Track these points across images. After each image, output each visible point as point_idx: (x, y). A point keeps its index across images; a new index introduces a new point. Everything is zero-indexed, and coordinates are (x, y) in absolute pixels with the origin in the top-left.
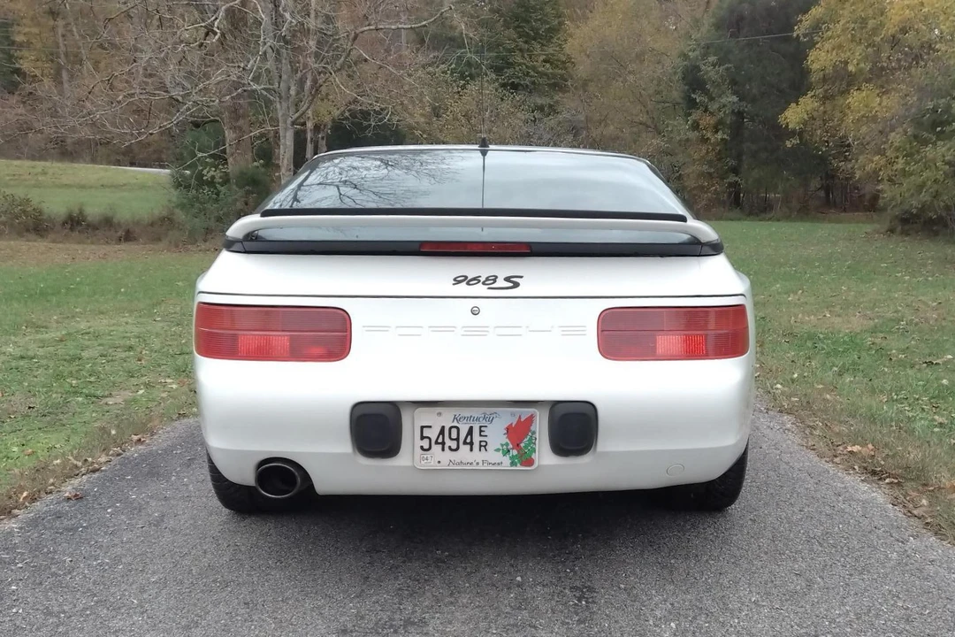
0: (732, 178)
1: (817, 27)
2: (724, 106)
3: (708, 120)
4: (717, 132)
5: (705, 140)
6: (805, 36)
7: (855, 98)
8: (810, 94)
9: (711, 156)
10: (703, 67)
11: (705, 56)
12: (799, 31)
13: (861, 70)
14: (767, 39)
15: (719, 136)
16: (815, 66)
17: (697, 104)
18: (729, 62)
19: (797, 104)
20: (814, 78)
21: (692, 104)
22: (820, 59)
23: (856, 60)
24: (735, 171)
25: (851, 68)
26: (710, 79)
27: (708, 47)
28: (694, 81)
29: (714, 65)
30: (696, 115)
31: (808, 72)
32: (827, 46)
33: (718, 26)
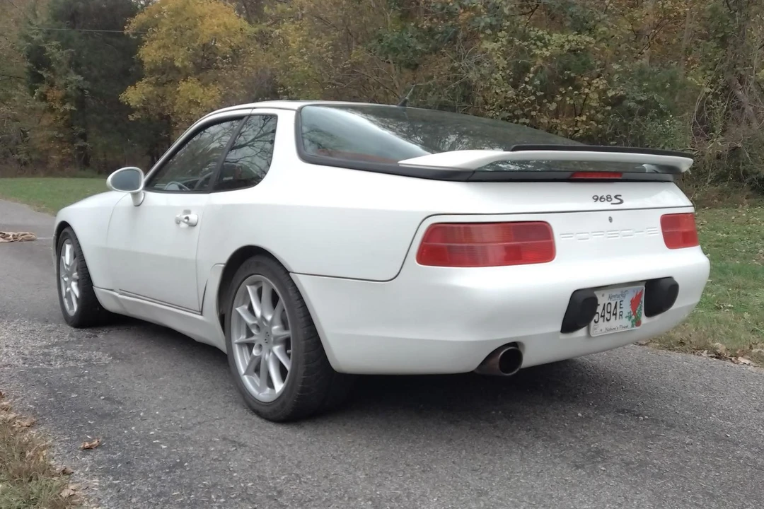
0: (81, 143)
1: (143, 29)
2: (71, 82)
3: (56, 94)
4: (64, 104)
5: (52, 110)
6: (134, 34)
7: (183, 86)
8: (144, 80)
9: (61, 123)
10: (48, 49)
11: (47, 40)
12: (129, 30)
13: (185, 67)
14: (99, 32)
15: (68, 107)
16: (147, 59)
17: (44, 79)
18: (71, 47)
19: (135, 88)
20: (147, 68)
21: (40, 79)
22: (150, 53)
23: (181, 59)
24: (83, 137)
25: (178, 64)
26: (55, 59)
27: (49, 32)
28: (38, 59)
29: (58, 48)
30: (43, 88)
31: (141, 62)
32: (155, 45)
33: (56, 16)
